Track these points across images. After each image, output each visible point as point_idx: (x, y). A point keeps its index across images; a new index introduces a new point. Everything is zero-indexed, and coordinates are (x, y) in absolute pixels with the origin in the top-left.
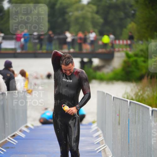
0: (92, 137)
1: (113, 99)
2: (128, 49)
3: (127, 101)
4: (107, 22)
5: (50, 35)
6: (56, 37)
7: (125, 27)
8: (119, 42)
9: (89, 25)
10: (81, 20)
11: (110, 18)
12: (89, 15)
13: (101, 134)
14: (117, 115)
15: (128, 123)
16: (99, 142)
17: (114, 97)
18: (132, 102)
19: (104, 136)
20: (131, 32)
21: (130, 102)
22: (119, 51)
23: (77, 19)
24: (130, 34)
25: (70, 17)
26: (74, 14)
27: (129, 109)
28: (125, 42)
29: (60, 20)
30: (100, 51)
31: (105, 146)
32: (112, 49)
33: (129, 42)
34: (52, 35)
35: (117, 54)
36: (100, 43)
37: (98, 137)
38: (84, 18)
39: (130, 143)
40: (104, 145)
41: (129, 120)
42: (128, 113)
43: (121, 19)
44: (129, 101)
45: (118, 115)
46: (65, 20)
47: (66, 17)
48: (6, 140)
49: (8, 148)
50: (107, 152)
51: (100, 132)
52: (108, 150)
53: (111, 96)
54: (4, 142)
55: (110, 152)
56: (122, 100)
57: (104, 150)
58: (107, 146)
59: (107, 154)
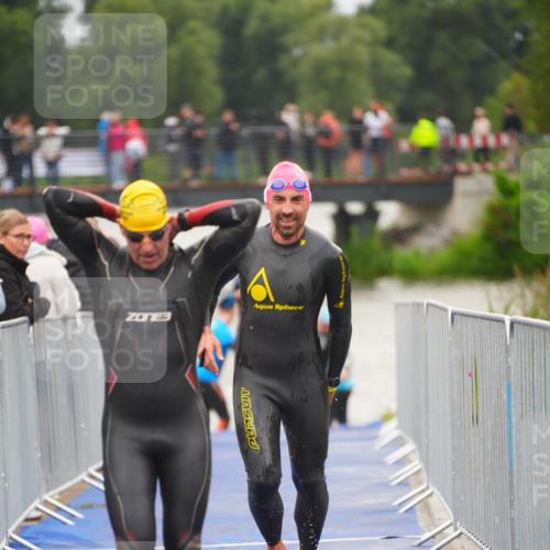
0: (381, 463)
1: (452, 318)
2: (503, 165)
3: (503, 321)
4: (425, 76)
5: (226, 125)
6: (246, 132)
7: (491, 91)
9: (363, 85)
10: (334, 74)
11: (438, 59)
12: (363, 54)
13: (412, 451)
14: (466, 374)
15: (505, 397)
16: (408, 478)
17: (453, 314)
18: (519, 323)
19: (425, 459)
20: (510, 106)
21: (512, 324)
23: (320, 69)
24: (509, 112)
25: (295, 63)
26: (307, 52)
27: (507, 349)
29: (261, 75)
30: (405, 173)
31: (427, 488)
34: (235, 126)
36: (404, 146)
37: (401, 462)
38: (345, 64)
39: (515, 467)
40: (424, 486)
41: (509, 387)
42: (507, 363)
43: (477, 65)
44: (507, 319)
45: (470, 375)
46: (276, 77)
47: (283, 62)
48: (83, 481)
49: (90, 506)
50: (434, 510)
51: (409, 447)
52: (438, 502)
53: (446, 310)
54: (73, 486)
55: (445, 509)
56: (484, 318)
57: (425, 503)
58: (436, 491)
59: (436, 515)
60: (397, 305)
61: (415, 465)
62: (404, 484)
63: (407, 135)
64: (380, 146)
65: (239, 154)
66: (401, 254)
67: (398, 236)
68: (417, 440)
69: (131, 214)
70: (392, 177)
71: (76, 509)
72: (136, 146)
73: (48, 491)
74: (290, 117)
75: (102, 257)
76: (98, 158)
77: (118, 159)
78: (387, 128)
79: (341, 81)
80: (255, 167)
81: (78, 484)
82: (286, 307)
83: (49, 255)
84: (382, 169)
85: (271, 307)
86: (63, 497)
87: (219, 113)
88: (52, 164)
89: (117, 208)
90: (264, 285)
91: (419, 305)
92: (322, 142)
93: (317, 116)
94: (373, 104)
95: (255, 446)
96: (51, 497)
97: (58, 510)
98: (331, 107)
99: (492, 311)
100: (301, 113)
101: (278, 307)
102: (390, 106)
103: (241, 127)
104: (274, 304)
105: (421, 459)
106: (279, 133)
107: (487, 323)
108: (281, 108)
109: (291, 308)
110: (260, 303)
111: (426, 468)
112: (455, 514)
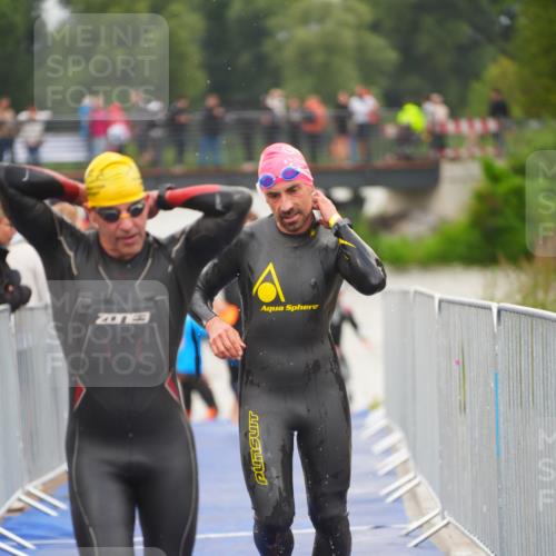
0: (368, 452)
1: (440, 306)
2: (490, 150)
3: (490, 309)
4: (412, 61)
5: (210, 111)
6: (231, 117)
8: (457, 126)
9: (348, 70)
10: (319, 58)
11: (424, 43)
13: (400, 442)
14: (454, 363)
15: (492, 385)
16: (395, 468)
17: (440, 302)
18: (506, 310)
19: (413, 448)
20: (497, 91)
21: (499, 312)
22: (455, 159)
23: (305, 53)
25: (279, 47)
26: (291, 36)
27: (494, 336)
28: (478, 125)
29: (245, 59)
31: (415, 477)
32: (432, 154)
33: (492, 125)
34: (219, 111)
35: (449, 171)
36: (390, 132)
37: (389, 451)
38: (330, 48)
39: (503, 456)
40: (411, 476)
41: (496, 375)
42: (494, 349)
43: (464, 50)
44: (495, 306)
45: (458, 363)
46: (261, 61)
47: (267, 46)
50: (422, 499)
51: (396, 436)
52: (427, 492)
53: (432, 297)
54: (57, 477)
55: (433, 498)
56: (470, 305)
57: (412, 493)
58: (424, 480)
59: (425, 505)
61: (403, 454)
62: (392, 474)
64: (366, 132)
66: (389, 240)
67: (385, 223)
68: (405, 429)
69: (103, 187)
71: (59, 499)
72: (118, 131)
73: (31, 481)
74: (276, 102)
77: (100, 144)
78: (373, 114)
79: (326, 66)
80: (239, 152)
81: (62, 473)
82: (299, 307)
85: (282, 308)
86: (47, 487)
88: (33, 150)
89: (82, 186)
91: (405, 293)
92: (308, 128)
93: (302, 100)
94: (358, 88)
95: (263, 481)
96: (35, 487)
97: (41, 501)
100: (287, 97)
101: (289, 307)
104: (284, 305)
106: (264, 118)
107: (473, 310)
109: (305, 308)
110: (268, 304)
111: (414, 456)
112: (442, 502)
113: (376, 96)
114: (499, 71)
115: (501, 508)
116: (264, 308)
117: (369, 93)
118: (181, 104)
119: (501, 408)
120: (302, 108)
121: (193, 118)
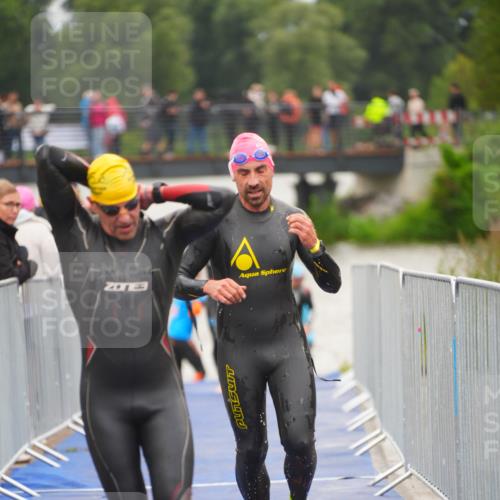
0: (339, 410)
1: (404, 279)
3: (449, 282)
4: (378, 58)
5: (197, 103)
6: (216, 109)
7: (438, 72)
9: (322, 67)
10: (295, 56)
11: (389, 43)
12: (322, 38)
13: (368, 400)
14: (416, 330)
15: (451, 350)
16: (363, 424)
17: (404, 275)
18: (464, 283)
19: (379, 407)
20: (455, 85)
21: (457, 284)
22: (418, 147)
23: (282, 52)
24: (453, 91)
25: (260, 46)
26: (271, 36)
27: (453, 307)
29: (229, 57)
30: (361, 147)
31: (381, 433)
33: (451, 116)
34: (205, 104)
35: (412, 157)
36: (359, 122)
37: (358, 410)
38: (305, 47)
39: (460, 414)
40: (378, 432)
41: (455, 341)
42: (453, 318)
43: (425, 48)
44: (453, 280)
45: (420, 330)
46: (243, 59)
47: (250, 45)
48: (68, 428)
49: (75, 450)
50: (387, 453)
51: (364, 396)
52: (391, 446)
53: (397, 271)
54: (60, 432)
55: (397, 452)
56: (432, 279)
57: (379, 447)
58: (388, 436)
59: (389, 458)
60: (354, 267)
61: (370, 412)
62: (360, 430)
63: (362, 112)
64: (337, 122)
65: (209, 129)
66: (357, 220)
67: (354, 204)
68: (372, 390)
70: (349, 150)
71: (61, 452)
72: (115, 122)
73: (36, 436)
74: (256, 95)
75: (80, 225)
76: (81, 133)
77: (99, 133)
78: (344, 106)
79: (302, 63)
81: (64, 429)
82: (271, 272)
83: (37, 221)
84: (339, 144)
85: (257, 274)
86: (50, 442)
87: (191, 92)
88: (39, 138)
90: (249, 254)
91: (373, 267)
92: (285, 119)
93: (280, 94)
94: (331, 84)
95: (243, 426)
96: (40, 442)
97: (46, 453)
98: (293, 86)
99: (441, 273)
101: (264, 273)
102: (346, 85)
103: (212, 104)
104: (259, 271)
105: (376, 407)
106: (246, 110)
107: (434, 282)
108: (248, 87)
109: (276, 272)
110: (245, 272)
111: (380, 415)
112: (405, 456)
113: (346, 91)
114: (458, 67)
115: (459, 461)
116: (243, 275)
117: (340, 87)
118: (172, 97)
119: (459, 372)
120: (280, 100)
121: (182, 110)
